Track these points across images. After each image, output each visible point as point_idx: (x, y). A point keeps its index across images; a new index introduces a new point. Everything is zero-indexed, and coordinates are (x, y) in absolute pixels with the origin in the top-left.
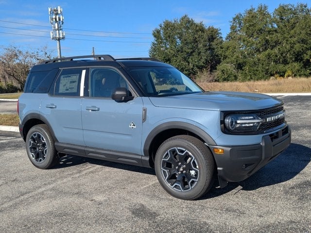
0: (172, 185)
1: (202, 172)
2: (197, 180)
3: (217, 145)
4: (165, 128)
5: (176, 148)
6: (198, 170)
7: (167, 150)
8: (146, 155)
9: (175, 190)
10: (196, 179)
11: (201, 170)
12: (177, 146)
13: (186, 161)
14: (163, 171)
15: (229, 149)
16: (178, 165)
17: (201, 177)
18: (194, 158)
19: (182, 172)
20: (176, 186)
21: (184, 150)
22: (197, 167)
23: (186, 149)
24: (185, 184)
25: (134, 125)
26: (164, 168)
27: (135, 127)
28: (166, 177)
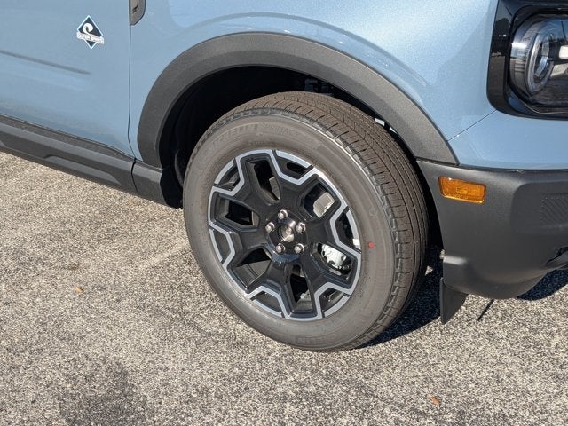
0: (250, 289)
1: (372, 264)
2: (350, 292)
3: (458, 165)
4: (225, 58)
5: (269, 152)
6: (359, 256)
7: (231, 154)
8: (147, 161)
9: (258, 309)
10: (348, 284)
11: (373, 256)
12: (274, 144)
13: (310, 208)
14: (216, 232)
15: (514, 184)
16: (275, 219)
17: (369, 283)
18: (344, 204)
19: (289, 247)
20: (263, 293)
21: (306, 164)
22: (356, 242)
23: (316, 162)
24: (298, 287)
25: (96, 32)
26: (219, 223)
27: (99, 40)
28: (224, 256)
